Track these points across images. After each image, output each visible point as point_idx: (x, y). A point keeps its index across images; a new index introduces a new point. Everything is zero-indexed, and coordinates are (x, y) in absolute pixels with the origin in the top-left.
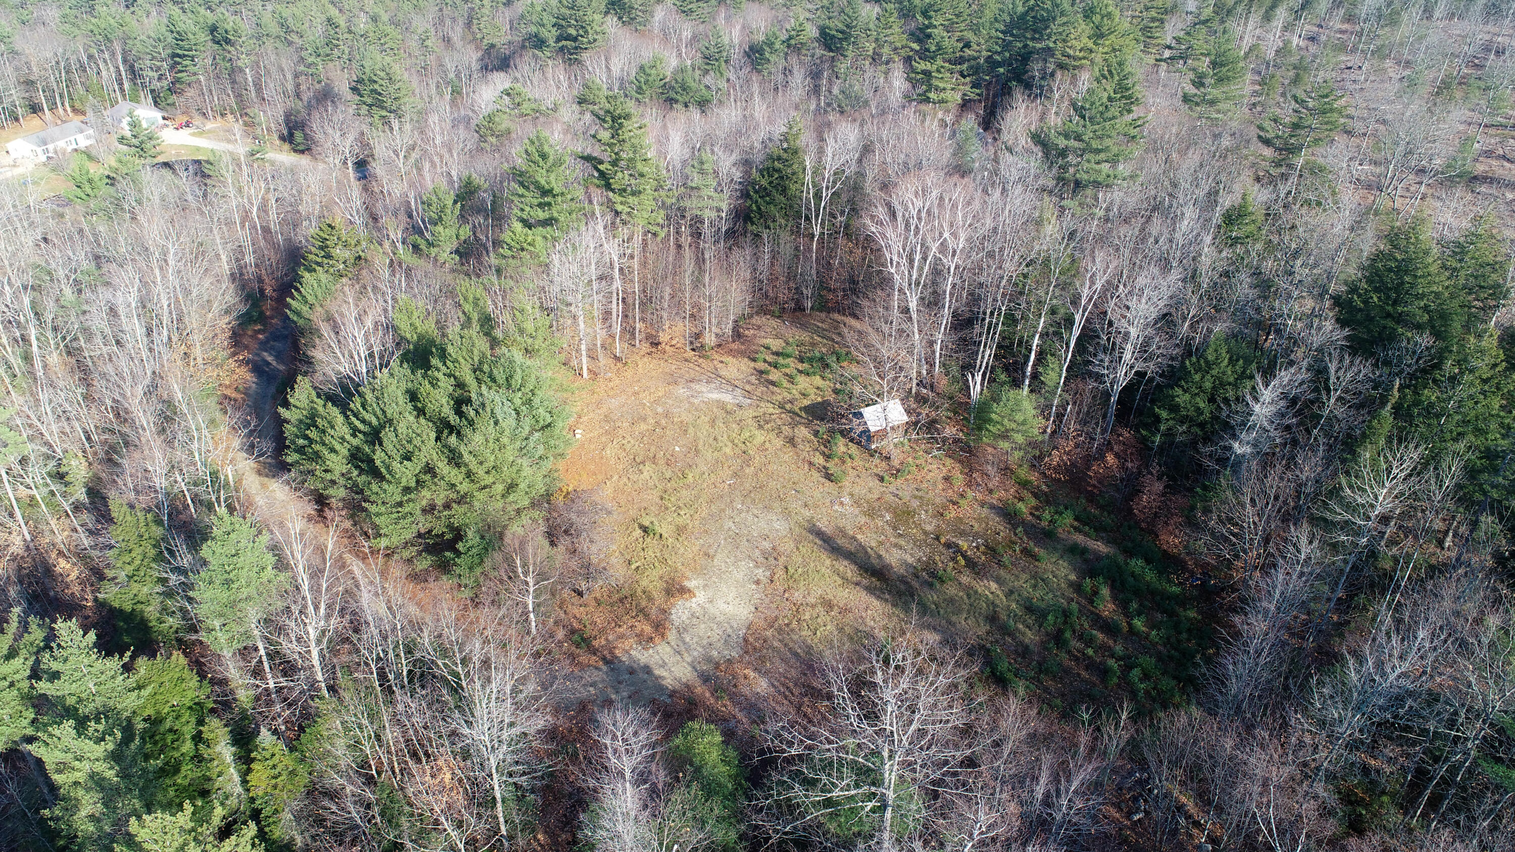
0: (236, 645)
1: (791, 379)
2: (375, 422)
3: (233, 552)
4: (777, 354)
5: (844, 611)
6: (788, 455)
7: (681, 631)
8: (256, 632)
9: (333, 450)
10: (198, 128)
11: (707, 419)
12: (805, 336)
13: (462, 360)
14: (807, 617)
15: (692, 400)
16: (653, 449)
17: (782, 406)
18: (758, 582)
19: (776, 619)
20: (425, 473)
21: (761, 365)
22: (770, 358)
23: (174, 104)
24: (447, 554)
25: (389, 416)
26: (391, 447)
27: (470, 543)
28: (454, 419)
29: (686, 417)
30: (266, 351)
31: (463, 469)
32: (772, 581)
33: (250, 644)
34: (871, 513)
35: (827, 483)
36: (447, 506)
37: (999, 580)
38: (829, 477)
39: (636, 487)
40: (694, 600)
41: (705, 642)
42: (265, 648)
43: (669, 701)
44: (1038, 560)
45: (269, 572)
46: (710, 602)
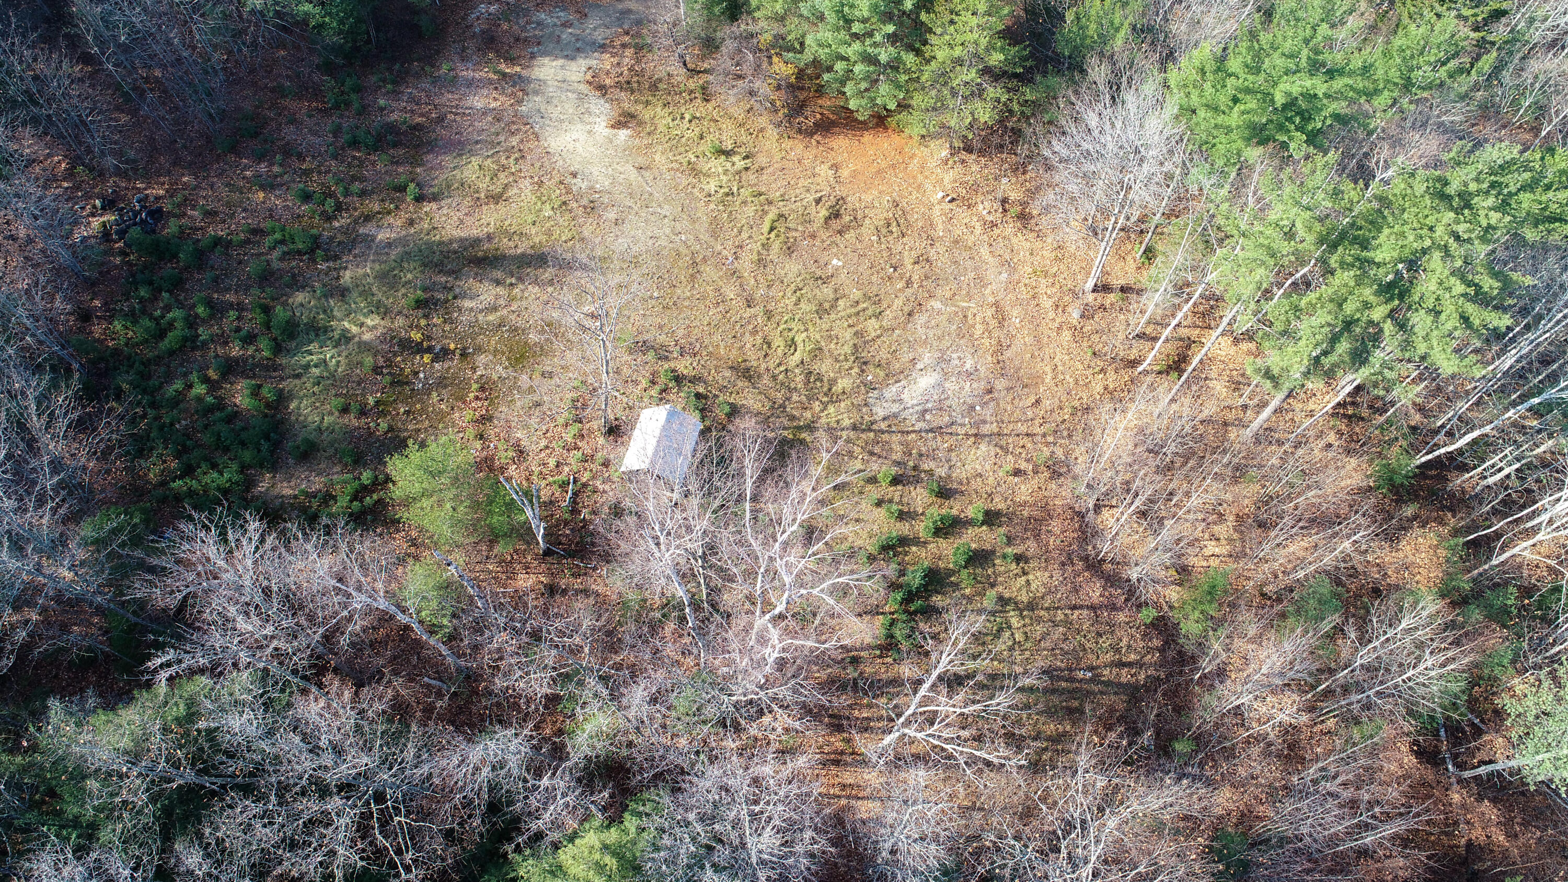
5: (477, 204)
7: (582, 97)
18: (574, 175)
32: (563, 184)
37: (366, 346)
40: (604, 124)
43: (529, 50)
46: (589, 132)
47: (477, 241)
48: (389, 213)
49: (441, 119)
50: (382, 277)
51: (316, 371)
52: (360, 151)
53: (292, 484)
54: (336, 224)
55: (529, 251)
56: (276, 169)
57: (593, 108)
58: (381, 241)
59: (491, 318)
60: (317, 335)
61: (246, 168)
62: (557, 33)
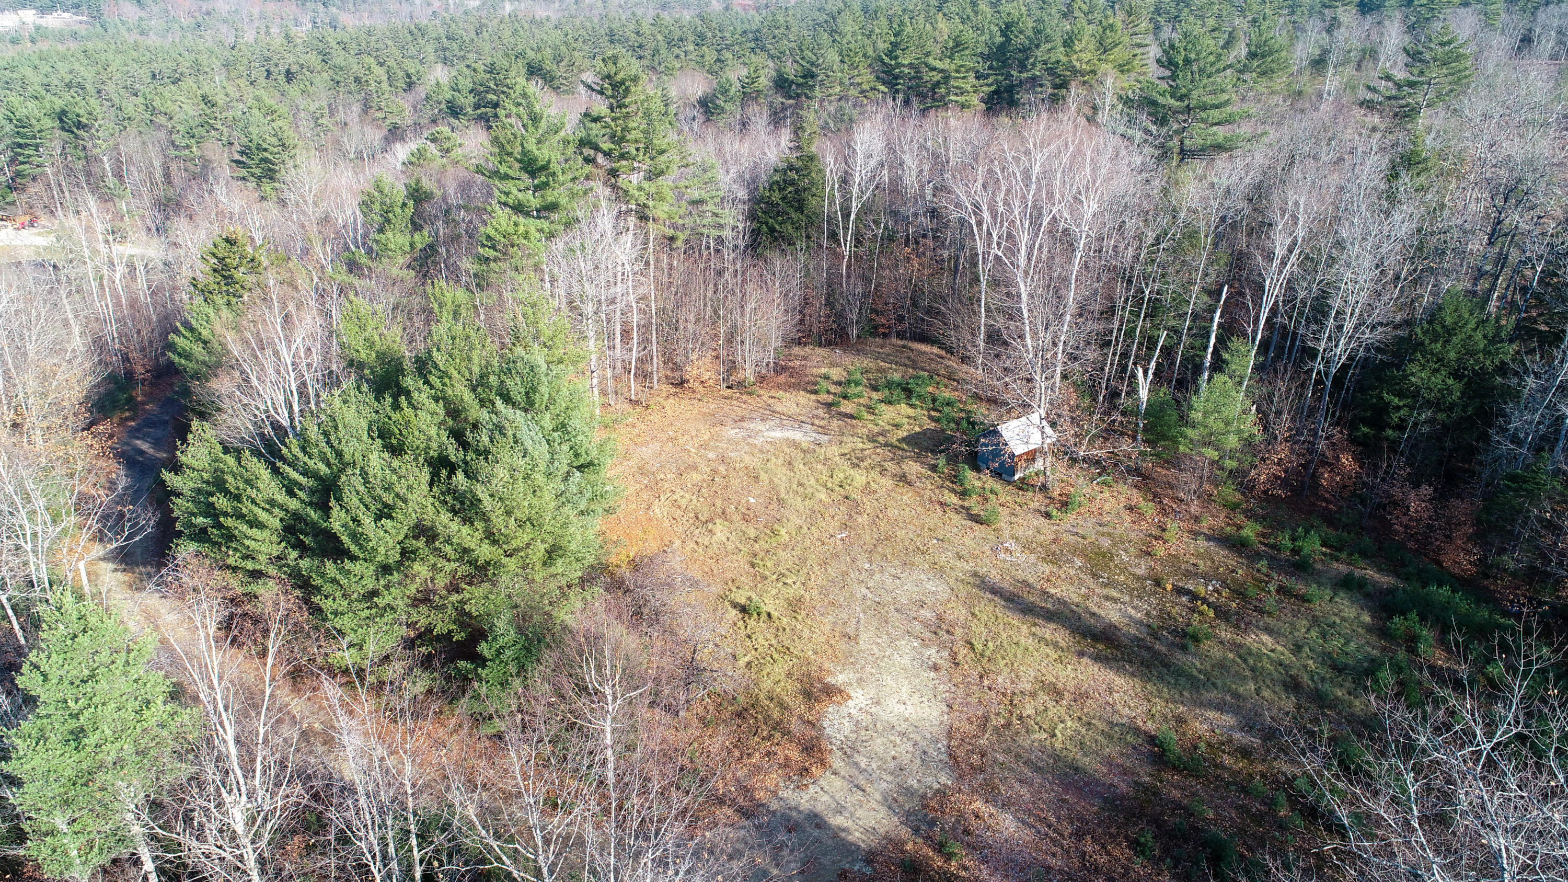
0: (97, 860)
1: (870, 409)
2: (323, 469)
3: (86, 672)
4: (839, 383)
5: (1081, 696)
6: (907, 496)
7: (849, 751)
8: (137, 829)
9: (255, 523)
10: (44, 227)
11: (780, 462)
12: (867, 363)
13: (455, 373)
14: (1029, 711)
15: (751, 441)
16: (718, 503)
17: (872, 439)
18: (935, 668)
19: (986, 718)
20: (416, 537)
21: (823, 397)
22: (834, 388)
23: (13, 203)
24: (462, 664)
25: (347, 457)
26: (355, 501)
27: (501, 641)
28: (454, 453)
29: (754, 462)
30: (138, 438)
31: (480, 525)
32: (957, 664)
33: (125, 853)
34: (1053, 558)
35: (977, 527)
36: (454, 588)
37: (1268, 630)
38: (977, 519)
39: (710, 553)
40: (850, 703)
41: (892, 765)
42: (155, 859)
43: (868, 870)
44: (1309, 601)
45: (160, 708)
46: (877, 704)
59: (1115, 594)
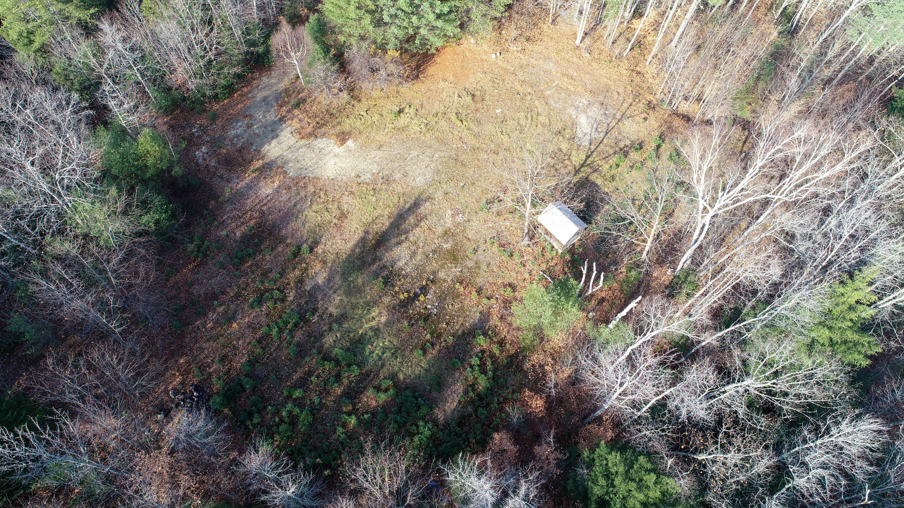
5: (338, 227)
7: (307, 146)
18: (358, 177)
32: (359, 184)
40: (336, 147)
41: (300, 158)
43: (251, 150)
46: (335, 155)
47: (363, 240)
48: (306, 269)
49: (262, 212)
50: (349, 293)
51: (388, 354)
52: (247, 262)
53: (450, 401)
54: (290, 299)
55: (391, 220)
56: (221, 309)
57: (321, 146)
58: (324, 283)
59: (418, 258)
60: (362, 344)
61: (204, 325)
62: (252, 133)
